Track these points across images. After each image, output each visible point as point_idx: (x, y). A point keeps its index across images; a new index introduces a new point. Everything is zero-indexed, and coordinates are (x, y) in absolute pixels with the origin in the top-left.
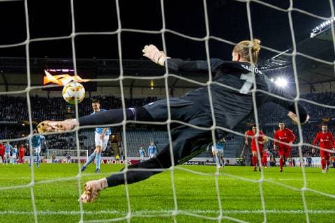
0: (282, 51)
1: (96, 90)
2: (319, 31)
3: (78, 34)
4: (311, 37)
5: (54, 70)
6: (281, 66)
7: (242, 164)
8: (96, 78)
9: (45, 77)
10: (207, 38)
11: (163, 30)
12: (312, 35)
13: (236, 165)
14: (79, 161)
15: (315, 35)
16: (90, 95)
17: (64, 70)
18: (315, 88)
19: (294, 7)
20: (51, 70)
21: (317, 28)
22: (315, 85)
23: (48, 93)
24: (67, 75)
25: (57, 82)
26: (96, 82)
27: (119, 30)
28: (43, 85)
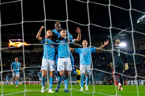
1: (34, 49)
2: (141, 20)
3: (25, 22)
4: (138, 23)
5: (13, 40)
6: (123, 37)
7: (105, 84)
8: (34, 43)
9: (9, 43)
10: (89, 25)
11: (67, 20)
12: (138, 22)
13: (102, 84)
14: (25, 83)
16: (31, 51)
17: (18, 40)
18: (139, 47)
20: (12, 40)
21: (140, 18)
22: (139, 46)
23: (11, 51)
24: (20, 42)
25: (15, 45)
26: (34, 45)
27: (45, 20)
28: (8, 47)
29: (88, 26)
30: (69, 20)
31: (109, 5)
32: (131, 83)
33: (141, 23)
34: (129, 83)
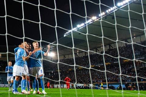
0: (51, 43)
2: (67, 34)
4: (64, 36)
6: (52, 48)
11: (6, 34)
12: (65, 36)
15: (66, 36)
19: (57, 26)
21: (67, 33)
22: (65, 56)
29: (23, 39)
30: (8, 34)
31: (40, 22)
32: (59, 87)
33: (67, 37)
34: (57, 87)
